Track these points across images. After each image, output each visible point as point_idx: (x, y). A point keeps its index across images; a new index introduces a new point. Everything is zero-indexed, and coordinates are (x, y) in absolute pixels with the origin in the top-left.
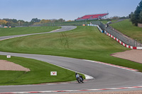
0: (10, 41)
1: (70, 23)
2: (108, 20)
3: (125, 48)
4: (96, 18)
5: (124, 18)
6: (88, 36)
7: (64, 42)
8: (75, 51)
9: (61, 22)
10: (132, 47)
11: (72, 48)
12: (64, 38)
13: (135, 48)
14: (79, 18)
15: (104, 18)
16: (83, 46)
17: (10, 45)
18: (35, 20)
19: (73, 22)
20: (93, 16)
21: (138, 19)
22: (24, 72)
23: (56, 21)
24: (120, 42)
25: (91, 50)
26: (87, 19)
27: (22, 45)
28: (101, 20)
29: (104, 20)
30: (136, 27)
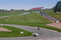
0: (2, 19)
1: (27, 11)
2: (43, 10)
3: (51, 22)
4: (38, 9)
5: (50, 9)
6: (35, 17)
7: (25, 19)
8: (30, 23)
9: (23, 11)
10: (54, 22)
11: (28, 22)
12: (25, 17)
13: (55, 22)
14: (31, 9)
15: (42, 9)
16: (33, 21)
17: (2, 20)
18: (12, 10)
19: (28, 11)
20: (37, 8)
21: (57, 9)
22: (9, 32)
23: (21, 10)
24: (49, 19)
25: (37, 23)
26: (34, 10)
27: (7, 20)
28: (41, 10)
29: (42, 10)
30: (55, 13)
